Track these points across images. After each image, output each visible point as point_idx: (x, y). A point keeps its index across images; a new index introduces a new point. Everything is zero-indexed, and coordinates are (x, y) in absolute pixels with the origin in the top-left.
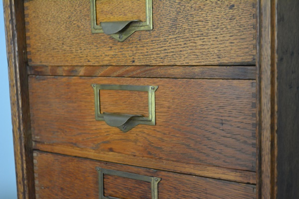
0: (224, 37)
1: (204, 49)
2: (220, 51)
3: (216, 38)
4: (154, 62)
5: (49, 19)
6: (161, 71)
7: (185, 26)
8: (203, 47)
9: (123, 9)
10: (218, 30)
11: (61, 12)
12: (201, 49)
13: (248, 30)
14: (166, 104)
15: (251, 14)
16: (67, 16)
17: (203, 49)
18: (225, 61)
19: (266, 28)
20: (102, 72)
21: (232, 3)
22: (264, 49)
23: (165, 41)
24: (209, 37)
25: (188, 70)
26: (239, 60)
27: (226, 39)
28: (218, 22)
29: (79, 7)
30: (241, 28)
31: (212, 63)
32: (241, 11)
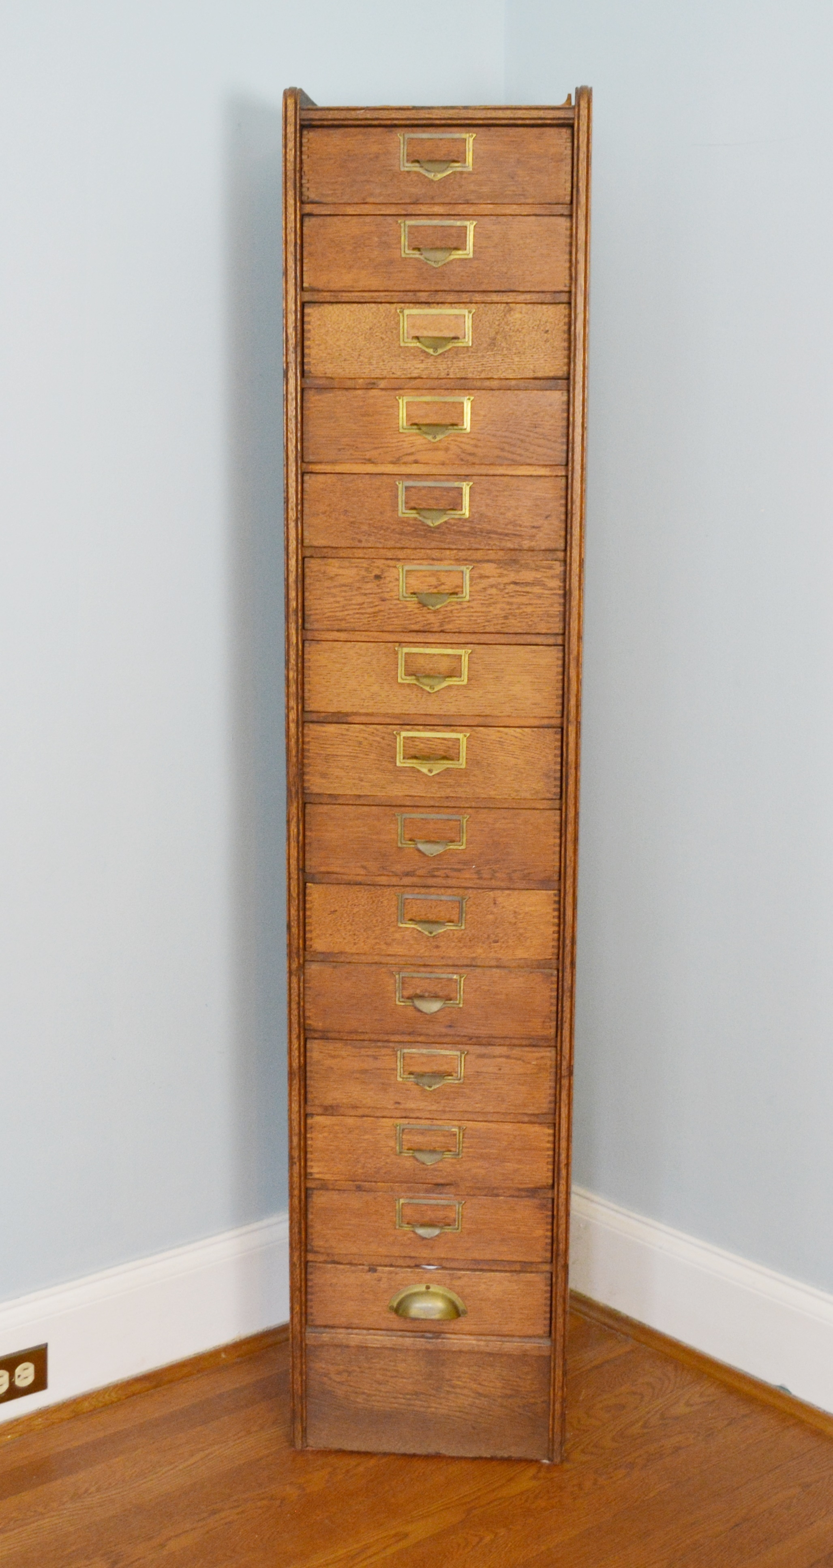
0: (539, 355)
1: (521, 364)
2: (536, 366)
3: (532, 356)
4: (470, 375)
5: (341, 328)
6: (478, 384)
7: (504, 344)
10: (534, 350)
11: (360, 323)
14: (482, 413)
16: (368, 327)
17: (519, 365)
18: (540, 375)
21: (547, 329)
23: (483, 356)
24: (526, 355)
25: (504, 383)
26: (552, 374)
27: (541, 357)
28: (534, 343)
29: (384, 319)
31: (528, 377)
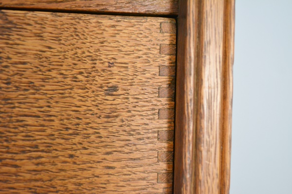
0: (90, 154)
1: (41, 180)
2: (80, 184)
3: (71, 156)
8: (38, 177)
12: (30, 180)
13: (147, 141)
15: (153, 109)
17: (36, 180)
19: (209, 145)
21: (113, 82)
24: (54, 153)
27: (95, 158)
28: (77, 121)
30: (131, 138)
32: (131, 100)
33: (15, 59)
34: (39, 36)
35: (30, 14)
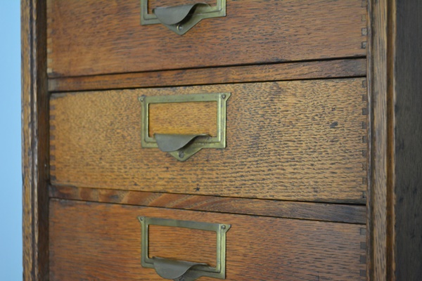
0: (322, 164)
1: (296, 178)
2: (317, 182)
3: (312, 165)
4: (226, 192)
5: (83, 124)
6: (236, 205)
7: (271, 146)
8: (294, 176)
9: (186, 118)
10: (315, 155)
11: (101, 116)
12: (291, 178)
13: (356, 157)
14: (242, 250)
15: (359, 136)
16: (109, 122)
17: (293, 178)
18: (323, 196)
19: (380, 157)
20: (153, 200)
21: (335, 120)
22: (377, 185)
23: (242, 164)
24: (303, 163)
25: (273, 205)
26: (343, 197)
27: (325, 166)
28: (315, 144)
29: (125, 111)
30: (346, 154)
31: (306, 198)
32: (346, 131)
33: (283, 108)
34: (294, 95)
35: (290, 83)
